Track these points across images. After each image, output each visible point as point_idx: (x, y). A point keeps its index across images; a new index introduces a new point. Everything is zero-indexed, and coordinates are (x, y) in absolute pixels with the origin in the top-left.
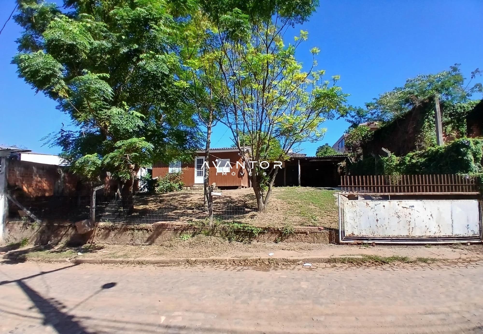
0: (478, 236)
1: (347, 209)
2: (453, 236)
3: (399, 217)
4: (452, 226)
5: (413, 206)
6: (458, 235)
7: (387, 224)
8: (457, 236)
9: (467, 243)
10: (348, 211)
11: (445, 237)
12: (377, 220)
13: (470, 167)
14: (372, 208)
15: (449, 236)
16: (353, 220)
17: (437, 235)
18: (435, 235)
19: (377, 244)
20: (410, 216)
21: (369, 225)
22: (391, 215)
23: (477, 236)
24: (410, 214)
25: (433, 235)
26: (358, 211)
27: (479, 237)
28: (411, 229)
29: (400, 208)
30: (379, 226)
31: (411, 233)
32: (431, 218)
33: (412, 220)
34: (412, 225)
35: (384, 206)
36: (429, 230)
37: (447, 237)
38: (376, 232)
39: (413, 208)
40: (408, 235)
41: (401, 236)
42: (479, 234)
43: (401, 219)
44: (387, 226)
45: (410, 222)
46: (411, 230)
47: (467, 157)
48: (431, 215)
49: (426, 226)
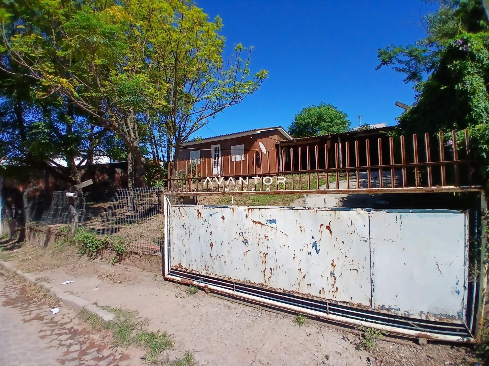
0: (459, 322)
1: (174, 221)
2: (374, 308)
3: (245, 242)
4: (372, 282)
5: (274, 221)
6: (388, 310)
7: (226, 253)
8: (386, 312)
9: (418, 336)
10: (175, 225)
11: (348, 305)
12: (212, 245)
13: (469, 110)
14: (205, 221)
15: (360, 305)
16: (181, 240)
17: (328, 296)
18: (322, 296)
19: (212, 291)
20: (266, 243)
21: (200, 254)
22: (233, 238)
23: (455, 322)
24: (266, 237)
25: (318, 295)
26: (187, 225)
27: (462, 325)
28: (268, 271)
29: (249, 223)
30: (213, 257)
31: (267, 281)
32: (314, 251)
33: (270, 252)
34: (270, 264)
35: (223, 218)
36: (306, 281)
37: (355, 307)
38: (210, 267)
39: (273, 225)
40: (263, 283)
41: (250, 282)
42: (464, 318)
43: (249, 247)
44: (226, 258)
45: (266, 254)
46: (268, 273)
47: (464, 83)
48: (315, 245)
49: (300, 270)
